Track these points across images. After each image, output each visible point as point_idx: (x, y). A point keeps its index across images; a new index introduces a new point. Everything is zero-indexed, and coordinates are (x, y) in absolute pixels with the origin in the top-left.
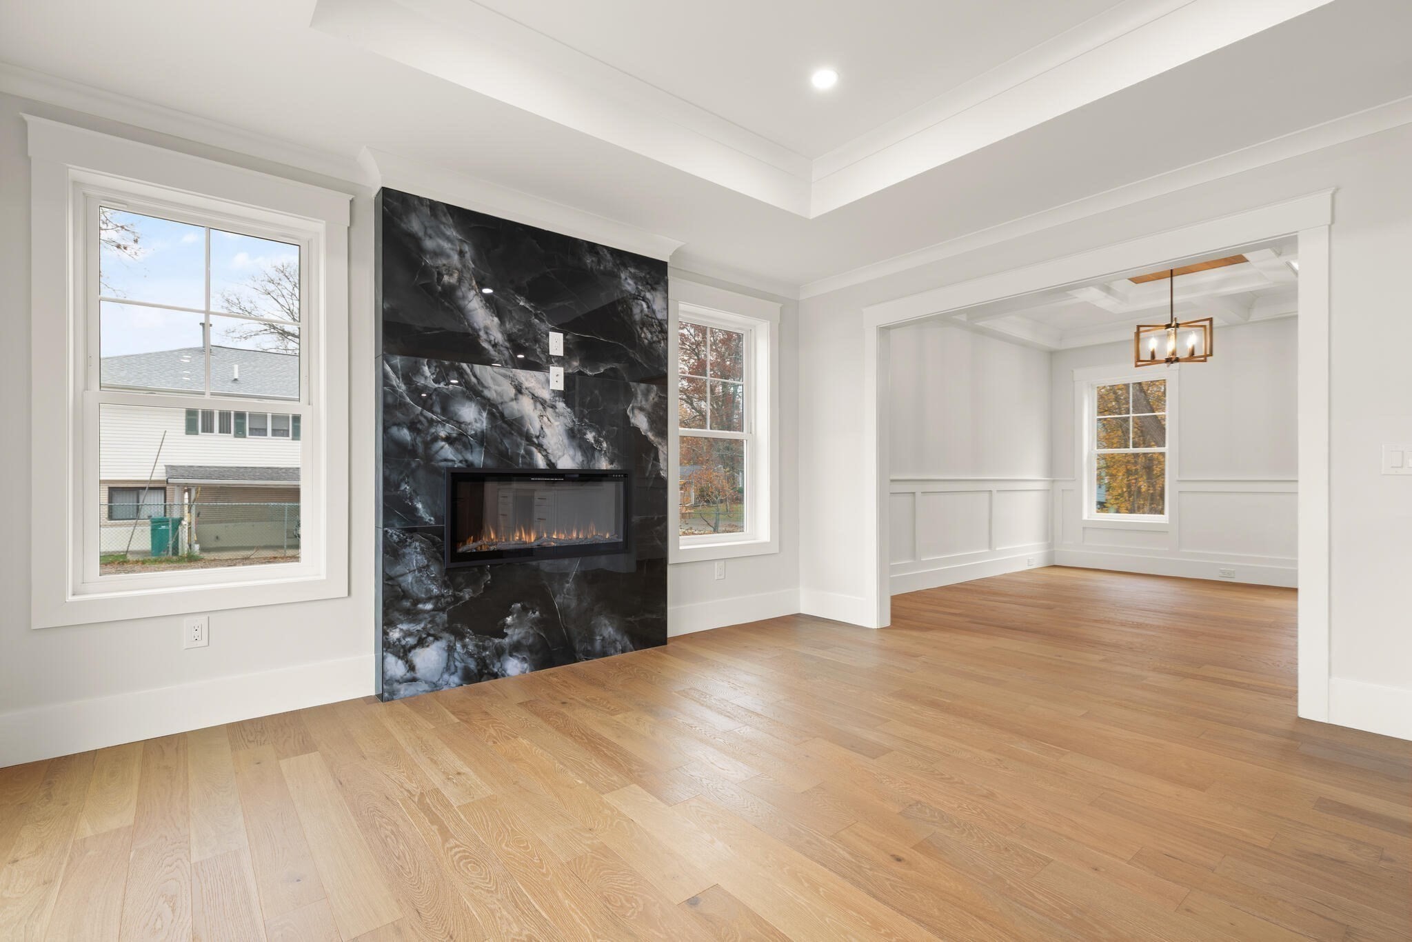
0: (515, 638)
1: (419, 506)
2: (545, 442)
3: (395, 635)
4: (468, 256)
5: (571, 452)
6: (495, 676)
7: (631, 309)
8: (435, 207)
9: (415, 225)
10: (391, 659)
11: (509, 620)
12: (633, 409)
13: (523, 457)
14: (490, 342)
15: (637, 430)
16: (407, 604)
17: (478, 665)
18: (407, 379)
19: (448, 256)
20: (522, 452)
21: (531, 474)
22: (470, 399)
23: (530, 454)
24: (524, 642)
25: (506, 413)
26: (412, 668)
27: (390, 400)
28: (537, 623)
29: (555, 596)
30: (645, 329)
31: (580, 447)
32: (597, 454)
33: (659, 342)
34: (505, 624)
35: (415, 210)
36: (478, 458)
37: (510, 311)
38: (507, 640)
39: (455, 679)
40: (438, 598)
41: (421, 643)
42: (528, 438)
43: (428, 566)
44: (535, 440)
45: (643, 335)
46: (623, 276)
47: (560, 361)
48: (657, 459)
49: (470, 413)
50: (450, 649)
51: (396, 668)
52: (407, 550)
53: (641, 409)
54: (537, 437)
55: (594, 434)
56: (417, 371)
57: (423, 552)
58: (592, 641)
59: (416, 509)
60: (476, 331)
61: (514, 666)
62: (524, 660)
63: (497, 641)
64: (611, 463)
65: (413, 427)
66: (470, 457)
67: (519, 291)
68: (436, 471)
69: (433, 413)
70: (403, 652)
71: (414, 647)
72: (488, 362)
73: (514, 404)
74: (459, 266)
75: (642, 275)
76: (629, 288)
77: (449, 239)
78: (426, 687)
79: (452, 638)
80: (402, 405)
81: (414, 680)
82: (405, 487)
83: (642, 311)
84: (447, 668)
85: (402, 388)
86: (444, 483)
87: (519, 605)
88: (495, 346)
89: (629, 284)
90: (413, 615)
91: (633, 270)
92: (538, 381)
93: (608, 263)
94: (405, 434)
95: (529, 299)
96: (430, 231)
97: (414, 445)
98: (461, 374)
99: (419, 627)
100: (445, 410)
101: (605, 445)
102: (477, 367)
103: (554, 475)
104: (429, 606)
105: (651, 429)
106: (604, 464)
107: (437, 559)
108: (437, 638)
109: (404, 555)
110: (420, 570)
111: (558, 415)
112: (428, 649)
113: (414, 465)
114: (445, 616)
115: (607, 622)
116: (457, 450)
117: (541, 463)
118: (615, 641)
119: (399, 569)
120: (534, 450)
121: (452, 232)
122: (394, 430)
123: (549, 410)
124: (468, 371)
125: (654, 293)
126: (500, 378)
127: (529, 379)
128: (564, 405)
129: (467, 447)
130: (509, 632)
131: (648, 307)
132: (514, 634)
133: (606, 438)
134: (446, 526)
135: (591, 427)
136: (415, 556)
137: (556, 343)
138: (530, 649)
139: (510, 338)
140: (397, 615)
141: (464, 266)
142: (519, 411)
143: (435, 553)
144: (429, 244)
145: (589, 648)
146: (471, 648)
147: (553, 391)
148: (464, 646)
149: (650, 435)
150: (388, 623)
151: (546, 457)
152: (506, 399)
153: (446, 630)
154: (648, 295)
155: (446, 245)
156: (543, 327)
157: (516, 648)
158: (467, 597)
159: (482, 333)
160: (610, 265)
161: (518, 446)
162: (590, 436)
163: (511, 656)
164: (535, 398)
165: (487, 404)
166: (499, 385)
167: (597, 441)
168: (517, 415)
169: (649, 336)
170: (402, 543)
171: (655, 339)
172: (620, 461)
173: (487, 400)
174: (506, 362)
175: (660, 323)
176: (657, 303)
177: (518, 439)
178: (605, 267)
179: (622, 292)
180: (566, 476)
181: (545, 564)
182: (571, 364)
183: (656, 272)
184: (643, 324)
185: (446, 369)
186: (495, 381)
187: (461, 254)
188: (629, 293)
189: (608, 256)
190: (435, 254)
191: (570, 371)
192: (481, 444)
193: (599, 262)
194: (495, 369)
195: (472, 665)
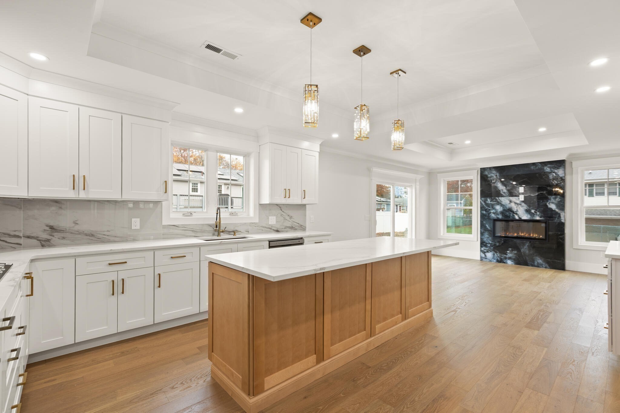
0: (510, 256)
1: (487, 226)
2: (518, 213)
3: (482, 249)
4: (498, 176)
5: (526, 215)
6: (505, 263)
7: (548, 176)
8: (490, 168)
9: (486, 173)
10: (482, 253)
11: (508, 252)
12: (549, 203)
13: (512, 216)
14: (503, 192)
15: (551, 209)
16: (485, 244)
17: (500, 259)
18: (485, 202)
19: (493, 177)
20: (511, 215)
21: (514, 220)
22: (498, 205)
23: (514, 216)
24: (512, 258)
25: (507, 207)
26: (486, 256)
27: (481, 206)
28: (515, 254)
29: (521, 249)
30: (554, 181)
31: (529, 214)
32: (535, 216)
33: (561, 183)
34: (507, 252)
35: (486, 170)
36: (500, 217)
37: (508, 185)
38: (507, 256)
39: (495, 261)
40: (491, 244)
41: (488, 252)
42: (513, 212)
43: (489, 237)
44: (515, 212)
45: (553, 182)
46: (545, 168)
47: (522, 194)
48: (560, 217)
49: (498, 207)
50: (494, 255)
51: (483, 255)
52: (485, 234)
53: (553, 203)
54: (516, 212)
55: (534, 210)
56: (487, 200)
57: (488, 234)
58: (534, 263)
59: (486, 226)
60: (500, 191)
61: (509, 262)
62: (512, 261)
63: (505, 255)
64: (541, 217)
65: (486, 210)
66: (498, 216)
67: (512, 180)
68: (490, 219)
69: (490, 208)
70: (484, 253)
71: (486, 252)
72: (502, 196)
73: (509, 205)
74: (495, 178)
75: (553, 166)
76: (547, 171)
77: (494, 174)
78: (488, 260)
79: (494, 252)
80: (484, 207)
81: (486, 258)
82: (484, 222)
83: (553, 176)
84: (493, 258)
85: (484, 204)
86: (492, 221)
87: (511, 249)
88: (504, 193)
89: (548, 170)
90: (486, 246)
91: (549, 166)
92: (516, 199)
93: (540, 166)
94: (484, 212)
95: (514, 181)
96: (490, 173)
97: (486, 214)
98: (496, 199)
99: (487, 249)
100: (493, 207)
101: (538, 213)
102: (500, 198)
103: (520, 220)
104: (489, 245)
105: (557, 208)
106: (538, 218)
107: (491, 236)
108: (491, 252)
109: (484, 235)
110: (487, 238)
111: (522, 206)
112: (489, 253)
114: (492, 248)
115: (539, 259)
116: (495, 215)
117: (517, 217)
118: (542, 264)
119: (483, 237)
120: (515, 215)
121: (494, 172)
122: (482, 212)
123: (520, 205)
124: (498, 199)
125: (558, 170)
126: (506, 200)
127: (513, 199)
128: (524, 204)
129: (498, 214)
131: (556, 174)
132: (509, 255)
133: (539, 212)
134: (492, 230)
135: (533, 209)
136: (486, 235)
137: (521, 190)
138: (514, 259)
139: (508, 190)
140: (482, 245)
141: (497, 178)
142: (510, 206)
143: (490, 235)
144: (489, 176)
145: (533, 264)
146: (499, 255)
147: (521, 201)
148: (497, 255)
149: (557, 210)
150: (481, 247)
151: (518, 216)
152: (507, 204)
153: (493, 250)
154: (556, 171)
155: (493, 175)
156: (517, 186)
157: (510, 258)
158: (497, 245)
159: (501, 191)
160: (540, 167)
161: (510, 214)
162: (533, 211)
163: (509, 260)
164: (515, 203)
165: (502, 205)
166: (505, 201)
167: (535, 212)
168: (510, 207)
169: (557, 182)
170: (484, 232)
171: (559, 182)
172: (544, 217)
173: (502, 204)
174: (507, 196)
175: (561, 178)
176: (560, 172)
177: (510, 212)
178: (538, 168)
179: (545, 172)
180: (525, 221)
181: (518, 241)
182: (526, 194)
183: (560, 164)
184: (554, 179)
185: (493, 199)
186: (505, 200)
187: (496, 176)
188: (548, 172)
189: (540, 164)
190: (490, 177)
191: (526, 195)
192: (501, 214)
193: (536, 167)
194: (504, 198)
195: (499, 259)
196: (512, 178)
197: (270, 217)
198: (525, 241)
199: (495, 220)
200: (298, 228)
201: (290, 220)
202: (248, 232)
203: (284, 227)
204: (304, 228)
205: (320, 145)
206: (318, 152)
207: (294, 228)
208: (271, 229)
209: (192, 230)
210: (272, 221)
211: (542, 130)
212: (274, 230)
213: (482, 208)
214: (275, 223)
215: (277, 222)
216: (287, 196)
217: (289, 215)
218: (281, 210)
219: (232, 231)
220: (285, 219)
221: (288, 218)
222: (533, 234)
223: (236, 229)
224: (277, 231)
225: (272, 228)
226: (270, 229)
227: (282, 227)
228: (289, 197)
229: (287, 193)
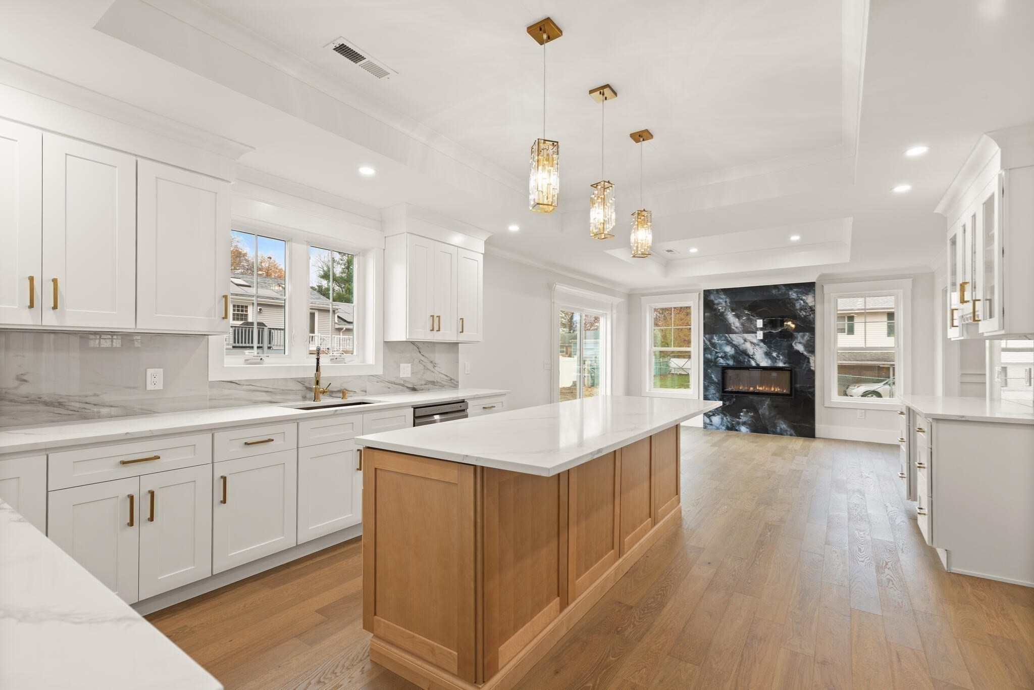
0: (744, 420)
1: (713, 376)
2: (755, 357)
4: (728, 302)
5: (766, 360)
6: (737, 430)
7: (795, 305)
8: (717, 291)
9: (712, 297)
10: (706, 418)
11: (742, 414)
12: (795, 343)
13: (747, 362)
14: (735, 326)
15: (798, 352)
17: (731, 425)
18: (710, 341)
19: (721, 304)
20: (746, 360)
21: (750, 368)
22: (728, 345)
23: (749, 361)
24: (747, 422)
25: (741, 348)
26: (711, 421)
27: (705, 347)
28: (752, 417)
29: (759, 409)
30: (802, 312)
31: (770, 358)
32: (777, 361)
33: (810, 315)
34: (740, 415)
35: (712, 293)
36: (731, 363)
37: (743, 316)
38: (741, 420)
39: (724, 428)
41: (714, 415)
42: (748, 356)
43: (715, 393)
44: (751, 357)
45: (801, 314)
46: (790, 293)
47: (761, 329)
48: (809, 362)
49: (729, 350)
50: (722, 419)
51: (708, 421)
52: (710, 388)
53: (800, 343)
54: (752, 355)
55: (776, 353)
56: (712, 338)
57: (714, 388)
58: (776, 428)
59: (712, 377)
60: (730, 324)
61: (743, 429)
62: (747, 428)
63: (737, 420)
64: (785, 363)
65: (711, 353)
66: (728, 362)
67: (746, 309)
68: (718, 366)
69: (717, 350)
70: (709, 417)
71: (712, 416)
72: (735, 333)
73: (743, 345)
74: (725, 306)
75: (800, 290)
76: (793, 297)
77: (722, 299)
78: (714, 427)
79: (723, 416)
80: (708, 348)
81: (712, 425)
82: (709, 371)
83: (800, 304)
84: (721, 424)
85: (708, 343)
86: (720, 369)
87: (745, 410)
88: (737, 327)
89: (793, 295)
91: (795, 290)
92: (752, 337)
93: (784, 290)
94: (709, 356)
95: (749, 311)
96: (716, 298)
97: (711, 359)
98: (726, 337)
100: (720, 349)
101: (781, 357)
102: (731, 335)
103: (758, 367)
105: (805, 350)
106: (781, 364)
108: (718, 415)
109: (708, 389)
110: (713, 394)
111: (761, 348)
112: (715, 417)
113: (711, 365)
114: (721, 409)
115: (782, 423)
116: (724, 360)
117: (753, 364)
118: (787, 431)
119: (707, 393)
120: (750, 359)
121: (723, 296)
122: (706, 355)
123: (757, 346)
124: (728, 336)
125: (807, 296)
126: (737, 337)
127: (749, 337)
128: (762, 344)
129: (728, 359)
130: (742, 417)
131: (804, 302)
132: (743, 419)
133: (782, 355)
134: (721, 382)
135: (775, 351)
137: (760, 323)
138: (749, 425)
139: (742, 324)
141: (727, 305)
143: (717, 389)
144: (716, 302)
145: (774, 430)
146: (729, 420)
147: (759, 340)
148: (727, 419)
149: (805, 353)
151: (756, 362)
152: (741, 344)
153: (721, 413)
154: (804, 298)
156: (754, 318)
157: (744, 424)
158: (728, 406)
159: (732, 324)
160: (784, 291)
161: (745, 358)
162: (774, 354)
163: (743, 426)
164: (752, 343)
165: (735, 347)
167: (778, 356)
168: (744, 348)
169: (804, 313)
170: (708, 386)
171: (808, 314)
172: (789, 363)
173: (734, 345)
174: (741, 332)
175: (811, 307)
176: (809, 300)
177: (745, 356)
178: (782, 292)
179: (790, 299)
180: (764, 368)
181: (755, 398)
182: (765, 329)
183: (809, 287)
184: (801, 309)
185: (721, 337)
186: (737, 339)
187: (726, 302)
188: (794, 299)
189: (783, 288)
190: (718, 304)
191: (765, 332)
192: (732, 358)
193: (779, 291)
194: (737, 335)
195: (729, 425)
196: (747, 306)
197: (402, 365)
198: (764, 398)
199: (725, 369)
200: (446, 383)
201: (433, 369)
202: (366, 392)
203: (424, 383)
204: (456, 383)
205: (486, 243)
206: (482, 254)
207: (440, 384)
208: (403, 385)
209: (266, 390)
210: (406, 371)
211: (795, 238)
212: (408, 387)
213: (706, 349)
214: (410, 375)
215: (413, 373)
216: (436, 328)
217: (431, 362)
218: (420, 352)
219: (339, 391)
220: (426, 368)
221: (430, 366)
222: (774, 387)
223: (345, 386)
224: (414, 389)
225: (406, 385)
226: (401, 387)
227: (420, 383)
228: (439, 330)
229: (436, 323)
